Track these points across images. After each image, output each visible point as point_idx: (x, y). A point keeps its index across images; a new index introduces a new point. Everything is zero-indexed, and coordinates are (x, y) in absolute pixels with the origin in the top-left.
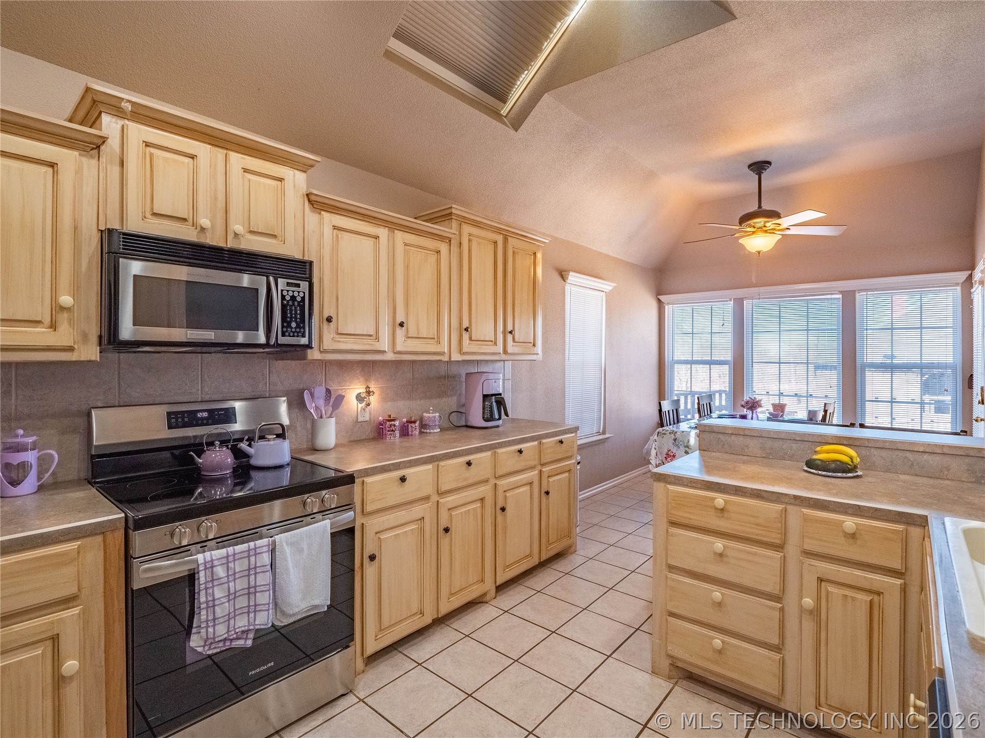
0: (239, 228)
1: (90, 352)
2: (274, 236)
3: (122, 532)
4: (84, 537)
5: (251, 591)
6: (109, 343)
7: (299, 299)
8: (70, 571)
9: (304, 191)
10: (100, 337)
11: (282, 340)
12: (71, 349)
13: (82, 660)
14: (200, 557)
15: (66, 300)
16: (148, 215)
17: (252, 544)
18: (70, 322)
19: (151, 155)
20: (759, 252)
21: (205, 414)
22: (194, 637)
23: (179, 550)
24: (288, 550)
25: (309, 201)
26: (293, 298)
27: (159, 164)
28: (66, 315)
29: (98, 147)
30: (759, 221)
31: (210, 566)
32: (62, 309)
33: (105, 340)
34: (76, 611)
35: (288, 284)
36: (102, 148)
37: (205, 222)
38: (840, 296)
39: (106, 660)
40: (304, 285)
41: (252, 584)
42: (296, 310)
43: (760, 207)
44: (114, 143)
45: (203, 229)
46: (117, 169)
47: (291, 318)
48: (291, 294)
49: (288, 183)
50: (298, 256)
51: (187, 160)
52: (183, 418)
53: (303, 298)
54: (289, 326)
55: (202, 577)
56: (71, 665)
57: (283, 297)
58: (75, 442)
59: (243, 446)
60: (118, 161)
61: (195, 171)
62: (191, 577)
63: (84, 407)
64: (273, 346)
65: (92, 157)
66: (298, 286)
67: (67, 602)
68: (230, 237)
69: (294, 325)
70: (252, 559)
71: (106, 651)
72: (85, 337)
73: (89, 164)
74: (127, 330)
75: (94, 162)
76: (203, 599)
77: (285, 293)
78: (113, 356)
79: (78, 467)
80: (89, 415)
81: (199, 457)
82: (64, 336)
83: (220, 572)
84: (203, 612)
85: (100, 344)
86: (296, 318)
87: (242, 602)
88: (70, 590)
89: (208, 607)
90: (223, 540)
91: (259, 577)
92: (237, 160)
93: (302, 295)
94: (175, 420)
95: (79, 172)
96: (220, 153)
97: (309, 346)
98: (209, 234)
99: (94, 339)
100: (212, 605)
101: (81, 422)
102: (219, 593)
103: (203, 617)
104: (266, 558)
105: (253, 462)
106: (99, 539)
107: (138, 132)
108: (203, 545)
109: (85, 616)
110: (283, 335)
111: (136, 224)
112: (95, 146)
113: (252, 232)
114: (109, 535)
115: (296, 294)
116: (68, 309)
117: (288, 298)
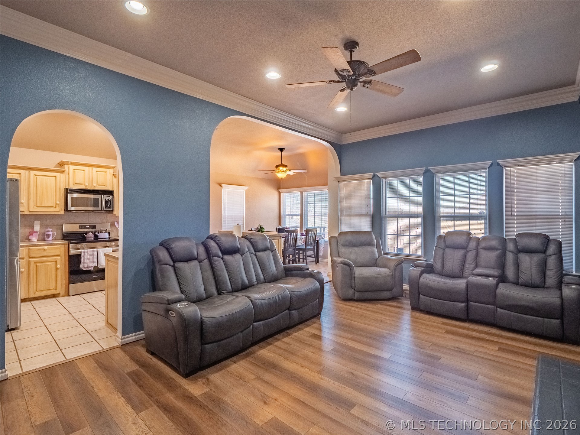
0: (95, 185)
1: (63, 212)
2: (104, 185)
3: (68, 245)
4: (61, 245)
5: (92, 259)
6: (66, 210)
7: (110, 200)
8: (58, 250)
9: (113, 174)
10: (64, 209)
11: (105, 209)
12: (59, 212)
13: (61, 266)
14: (82, 251)
15: (58, 202)
16: (74, 184)
17: (93, 250)
18: (59, 206)
19: (75, 171)
20: (282, 178)
21: (88, 226)
22: (81, 266)
23: (78, 249)
24: (101, 252)
25: (114, 176)
26: (108, 200)
27: (76, 173)
28: (58, 205)
29: (64, 172)
30: (281, 168)
31: (84, 252)
32: (57, 204)
33: (65, 210)
34: (60, 257)
35: (107, 196)
36: (65, 172)
37: (87, 184)
38: (327, 191)
39: (65, 268)
40: (111, 196)
41: (93, 257)
42: (109, 202)
43: (282, 163)
44: (67, 170)
45: (86, 186)
46: (68, 175)
47: (108, 204)
48: (108, 199)
49: (108, 173)
50: (111, 190)
51: (83, 171)
52: (83, 227)
53: (111, 200)
54: (107, 206)
55: (82, 254)
56: (59, 266)
57: (106, 200)
58: (59, 231)
59: (97, 233)
60: (68, 174)
61: (85, 173)
62: (80, 255)
63: (61, 224)
64: (103, 211)
65: (63, 174)
66: (110, 197)
67: (58, 256)
68: (93, 187)
69: (108, 206)
70: (93, 252)
71: (65, 266)
72: (61, 209)
73: (62, 175)
74: (70, 208)
75: (63, 175)
76: (83, 258)
77: (106, 198)
78: (68, 213)
79: (60, 236)
80: (62, 226)
81: (86, 235)
82: (57, 209)
83: (86, 254)
84: (83, 261)
85: (64, 211)
86: (109, 204)
87: (91, 261)
88: (59, 254)
89: (83, 260)
90: (87, 248)
91: (94, 256)
92: (95, 169)
93: (111, 199)
94: (81, 227)
95: (60, 177)
96: (90, 168)
97: (113, 211)
98: (88, 187)
99: (63, 210)
100: (84, 260)
101: (61, 227)
102: (86, 258)
103: (83, 262)
104: (96, 253)
105: (99, 237)
106: (64, 246)
107: (72, 167)
108: (83, 248)
109: (61, 258)
110: (106, 208)
111: (72, 186)
112: (63, 172)
113: (98, 185)
114: (65, 245)
115: (109, 199)
116: (58, 204)
117: (107, 200)
